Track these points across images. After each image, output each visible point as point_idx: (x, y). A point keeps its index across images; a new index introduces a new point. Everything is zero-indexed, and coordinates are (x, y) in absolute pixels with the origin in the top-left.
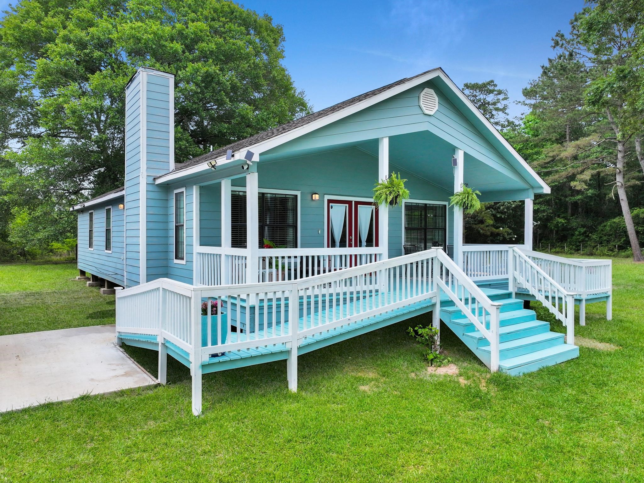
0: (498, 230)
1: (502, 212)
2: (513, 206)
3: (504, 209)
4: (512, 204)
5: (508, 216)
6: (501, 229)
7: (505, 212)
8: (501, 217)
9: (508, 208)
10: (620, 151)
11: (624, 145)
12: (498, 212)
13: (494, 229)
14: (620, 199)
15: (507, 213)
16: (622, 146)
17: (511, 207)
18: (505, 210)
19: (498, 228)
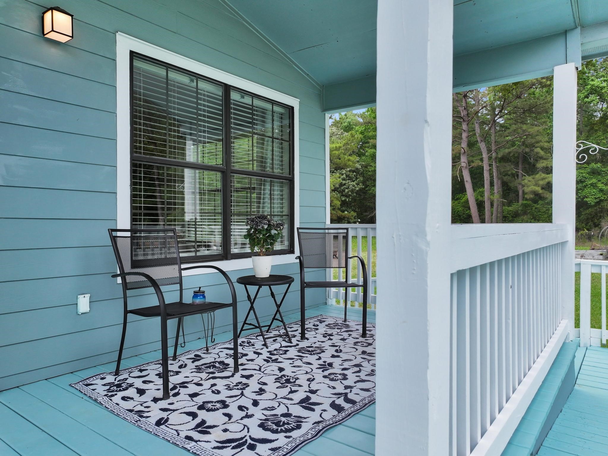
0: (344, 213)
1: (347, 196)
2: (357, 189)
3: (348, 192)
4: (356, 187)
5: (352, 199)
6: (346, 212)
7: (350, 195)
8: (345, 200)
9: (352, 191)
10: (464, 131)
11: (468, 124)
12: (343, 195)
13: (341, 213)
14: (465, 180)
15: (351, 196)
16: (466, 126)
17: (355, 190)
18: (350, 193)
19: (343, 212)
